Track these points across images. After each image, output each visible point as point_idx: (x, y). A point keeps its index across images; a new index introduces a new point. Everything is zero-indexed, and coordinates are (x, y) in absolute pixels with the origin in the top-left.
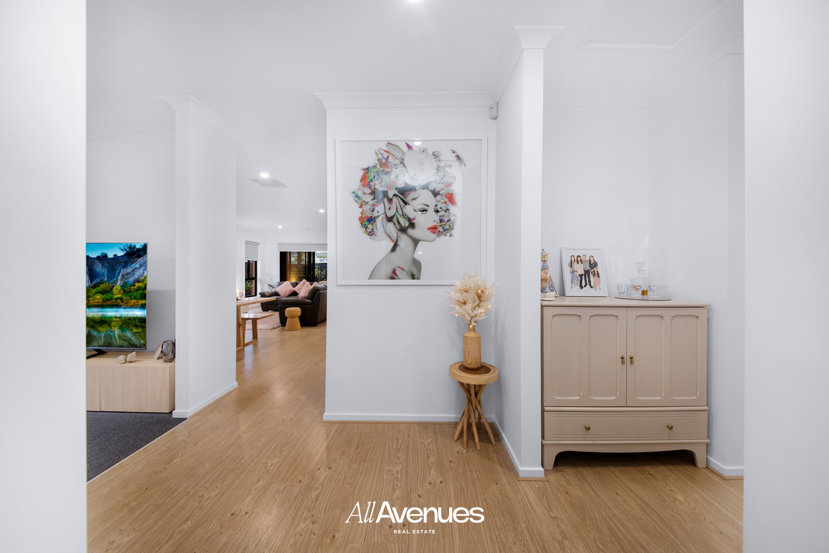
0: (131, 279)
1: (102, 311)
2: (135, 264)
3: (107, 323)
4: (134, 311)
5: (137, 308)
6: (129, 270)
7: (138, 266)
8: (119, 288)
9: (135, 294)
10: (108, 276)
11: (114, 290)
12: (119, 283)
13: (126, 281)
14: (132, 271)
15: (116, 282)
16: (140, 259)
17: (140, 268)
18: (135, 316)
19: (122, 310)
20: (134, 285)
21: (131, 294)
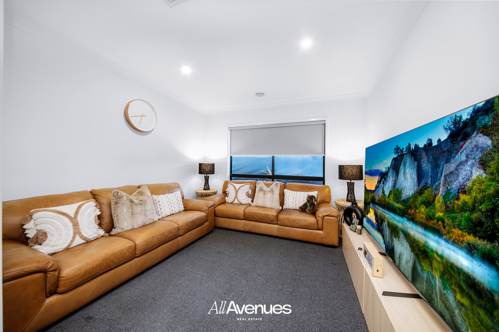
0: (455, 186)
1: (425, 235)
2: (459, 154)
3: (429, 258)
4: (458, 254)
5: (461, 248)
6: (452, 166)
7: (463, 158)
8: (441, 200)
9: (459, 216)
10: (431, 177)
11: (436, 202)
12: (441, 190)
13: (449, 188)
14: (456, 169)
15: (437, 189)
16: (468, 143)
17: (467, 161)
18: (456, 263)
19: (443, 242)
20: (458, 199)
21: (454, 215)
